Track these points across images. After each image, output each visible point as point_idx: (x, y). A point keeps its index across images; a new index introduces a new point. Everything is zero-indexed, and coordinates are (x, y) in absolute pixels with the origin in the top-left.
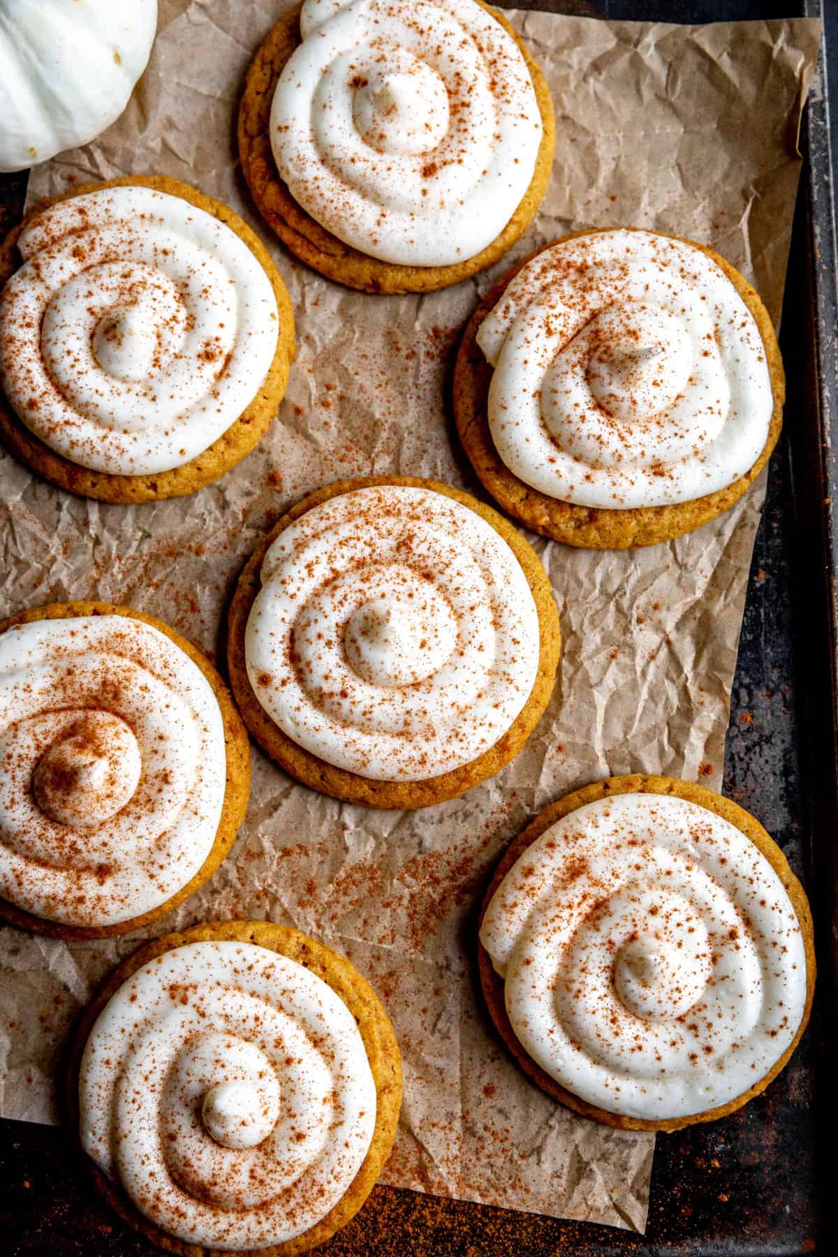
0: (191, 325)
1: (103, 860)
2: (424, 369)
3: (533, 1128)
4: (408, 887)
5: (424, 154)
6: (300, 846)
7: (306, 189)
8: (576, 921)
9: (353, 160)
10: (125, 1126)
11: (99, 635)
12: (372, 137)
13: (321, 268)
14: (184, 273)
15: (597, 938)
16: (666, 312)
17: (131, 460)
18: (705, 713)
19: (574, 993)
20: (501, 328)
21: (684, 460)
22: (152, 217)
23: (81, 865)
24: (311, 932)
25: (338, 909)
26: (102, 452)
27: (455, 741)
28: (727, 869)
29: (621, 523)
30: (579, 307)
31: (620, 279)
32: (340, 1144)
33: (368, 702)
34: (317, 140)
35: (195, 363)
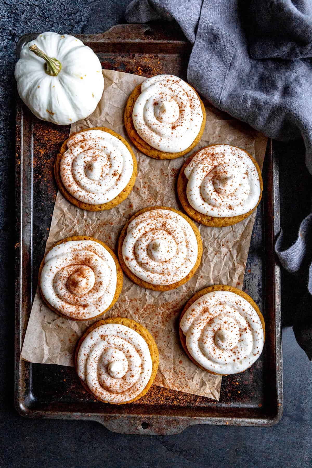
0: (111, 166)
1: (85, 303)
2: (170, 179)
3: (192, 372)
4: (162, 310)
5: (172, 123)
6: (135, 299)
7: (141, 132)
8: (205, 324)
9: (154, 124)
10: (89, 371)
11: (85, 246)
12: (159, 118)
13: (144, 152)
14: (109, 153)
15: (210, 329)
16: (234, 167)
17: (95, 201)
18: (239, 270)
19: (204, 343)
20: (191, 170)
21: (237, 205)
22: (101, 138)
23: (79, 304)
24: (137, 321)
25: (144, 315)
26: (87, 199)
27: (175, 276)
28: (244, 312)
29: (220, 221)
30: (212, 165)
31: (222, 158)
32: (143, 378)
33: (154, 266)
34: (145, 119)
35: (112, 176)
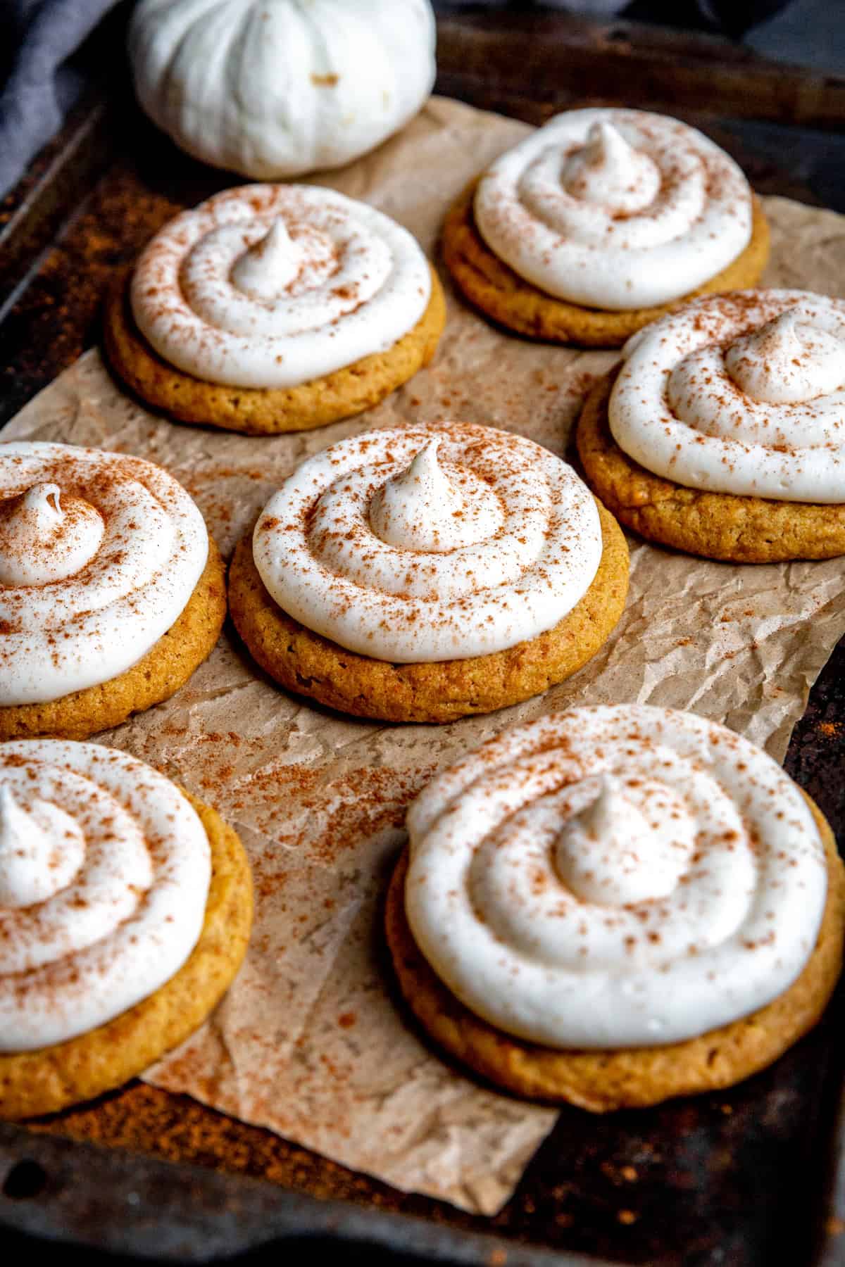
0: (337, 271)
1: (7, 616)
4: (342, 794)
5: (620, 209)
6: (232, 735)
8: (532, 789)
12: (574, 186)
14: (348, 237)
17: (225, 352)
18: (776, 706)
21: (813, 446)
22: (339, 208)
26: (199, 339)
27: (457, 607)
28: (744, 777)
29: (727, 508)
30: (738, 318)
35: (327, 295)
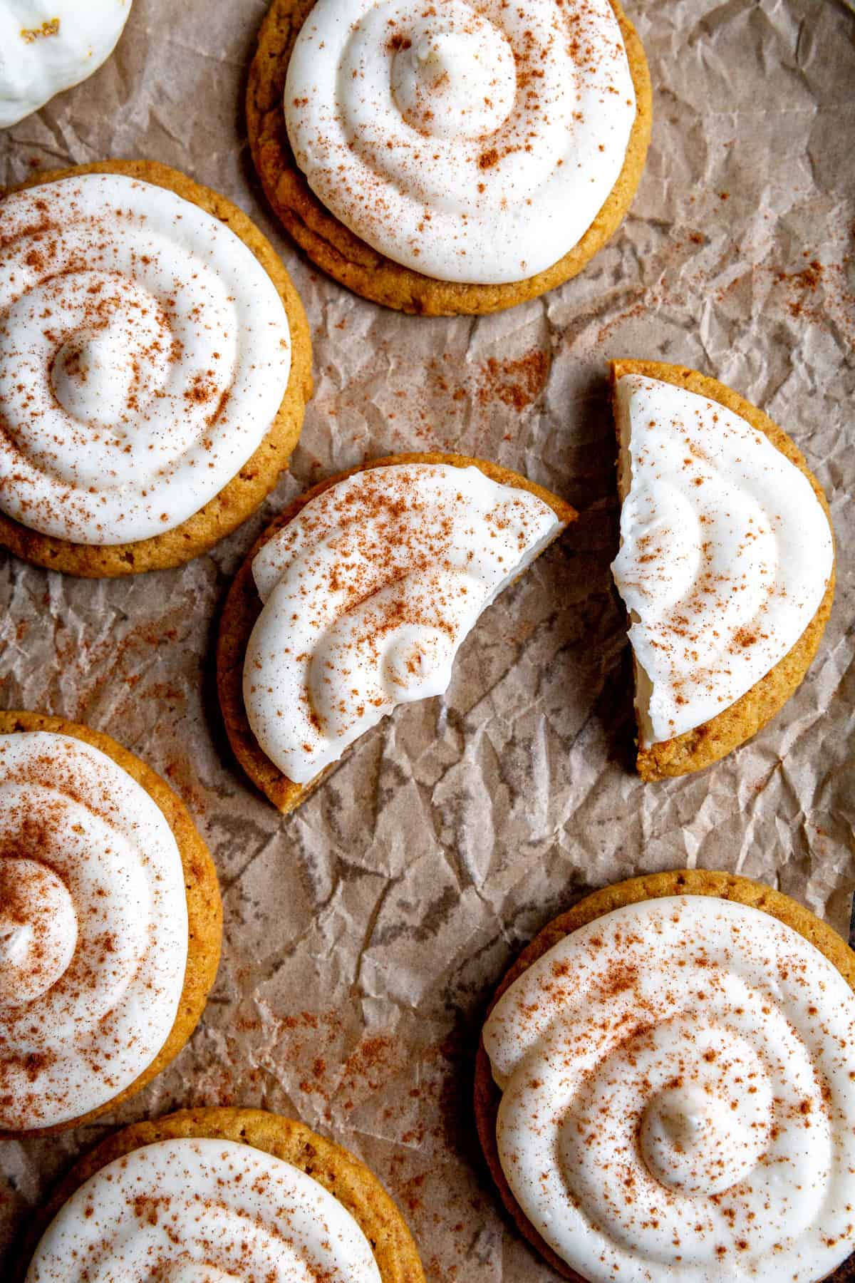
0: (178, 353)
1: (33, 1050)
2: (476, 411)
5: (482, 138)
6: (306, 1016)
7: (329, 181)
9: (389, 145)
11: (20, 760)
12: (416, 115)
13: (348, 282)
14: (169, 287)
17: (99, 527)
18: (826, 865)
22: (131, 213)
24: (318, 1124)
25: (353, 1095)
26: (62, 517)
34: (344, 117)
35: (182, 404)
